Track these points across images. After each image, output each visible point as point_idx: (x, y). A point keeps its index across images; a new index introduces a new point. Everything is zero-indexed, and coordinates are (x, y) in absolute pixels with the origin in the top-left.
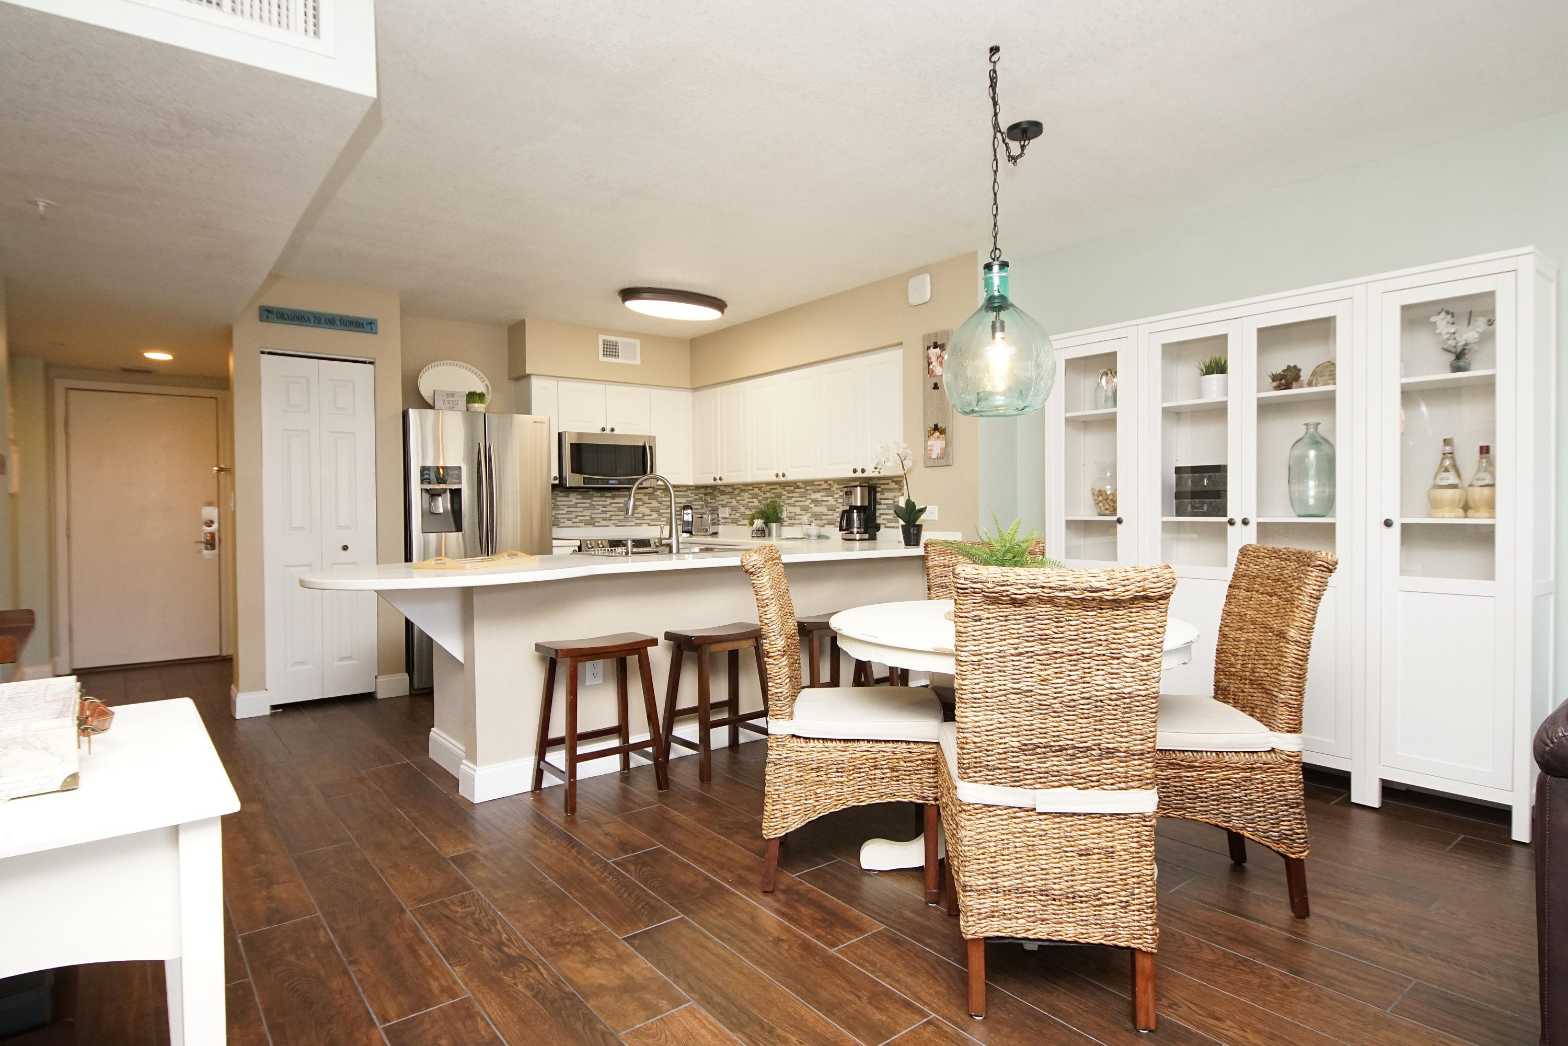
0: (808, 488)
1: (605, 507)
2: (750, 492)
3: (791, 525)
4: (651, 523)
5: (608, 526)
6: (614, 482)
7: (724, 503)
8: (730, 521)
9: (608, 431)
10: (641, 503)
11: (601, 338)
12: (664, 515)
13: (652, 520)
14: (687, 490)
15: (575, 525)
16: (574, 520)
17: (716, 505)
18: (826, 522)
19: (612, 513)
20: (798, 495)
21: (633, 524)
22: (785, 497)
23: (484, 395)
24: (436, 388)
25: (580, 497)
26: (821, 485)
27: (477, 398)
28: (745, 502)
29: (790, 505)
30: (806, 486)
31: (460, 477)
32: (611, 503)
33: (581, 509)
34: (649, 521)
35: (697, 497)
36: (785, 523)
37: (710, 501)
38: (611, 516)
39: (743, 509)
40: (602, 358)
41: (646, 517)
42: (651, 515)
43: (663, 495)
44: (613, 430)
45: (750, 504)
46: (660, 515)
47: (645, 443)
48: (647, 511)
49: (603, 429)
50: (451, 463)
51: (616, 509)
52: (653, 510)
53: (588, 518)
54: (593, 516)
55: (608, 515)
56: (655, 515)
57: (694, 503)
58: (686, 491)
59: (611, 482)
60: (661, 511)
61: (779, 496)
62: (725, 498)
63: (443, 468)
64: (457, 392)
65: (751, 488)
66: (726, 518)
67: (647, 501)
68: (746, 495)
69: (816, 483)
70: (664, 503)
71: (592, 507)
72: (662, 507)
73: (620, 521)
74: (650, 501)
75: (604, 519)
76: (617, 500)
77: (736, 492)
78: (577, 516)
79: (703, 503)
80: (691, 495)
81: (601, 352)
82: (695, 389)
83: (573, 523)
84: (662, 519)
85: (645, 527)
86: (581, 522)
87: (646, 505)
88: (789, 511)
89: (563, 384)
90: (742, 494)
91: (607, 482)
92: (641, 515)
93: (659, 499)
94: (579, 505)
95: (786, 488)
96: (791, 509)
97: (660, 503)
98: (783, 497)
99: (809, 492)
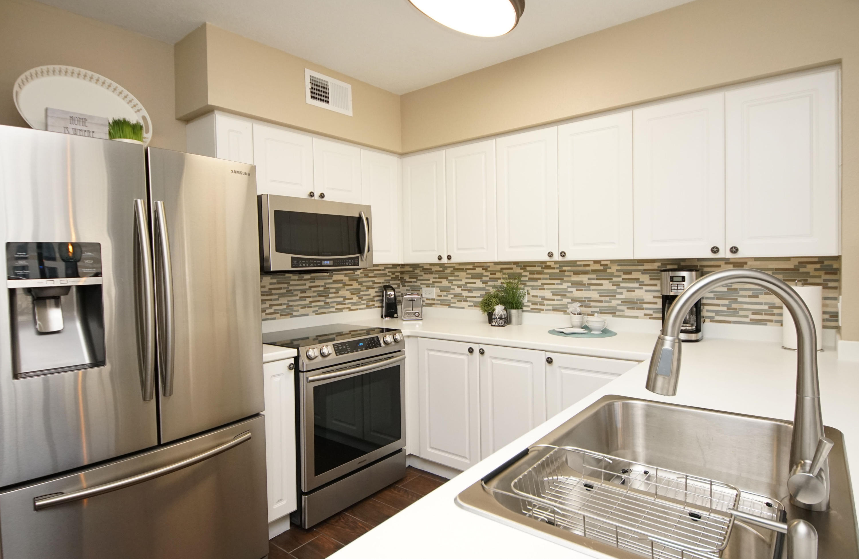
0: (564, 268)
1: (303, 291)
2: (469, 271)
3: (533, 310)
4: (352, 308)
5: (307, 315)
6: (328, 262)
7: (431, 282)
8: (439, 302)
9: (316, 197)
10: (341, 285)
11: (309, 73)
12: (364, 297)
13: (353, 304)
14: (386, 268)
15: (269, 317)
16: (268, 311)
17: (418, 284)
18: (597, 310)
19: (311, 299)
20: (548, 276)
21: (334, 310)
22: (526, 279)
23: (141, 127)
24: (50, 106)
25: (275, 281)
26: (589, 265)
27: (128, 130)
28: (463, 283)
29: (534, 288)
30: (561, 266)
31: (98, 261)
32: (311, 287)
33: (276, 297)
34: (349, 306)
35: (394, 276)
36: (525, 309)
37: (408, 280)
38: (311, 302)
39: (458, 290)
40: (310, 101)
41: (347, 301)
42: (352, 299)
43: (363, 275)
44: (322, 196)
45: (469, 285)
46: (361, 297)
47: (360, 214)
48: (348, 294)
49: (312, 195)
50: (87, 238)
51: (315, 294)
52: (354, 292)
53: (285, 307)
54: (291, 304)
55: (307, 301)
56: (355, 299)
57: (391, 282)
58: (384, 270)
59: (325, 263)
60: (362, 293)
61: (519, 276)
62: (432, 279)
63: (73, 244)
64: (92, 117)
65: (471, 267)
66: (433, 299)
67: (348, 283)
68: (463, 274)
69: (578, 263)
70: (364, 284)
71: (290, 293)
72: (362, 289)
73: (320, 307)
74: (351, 283)
75: (303, 307)
76: (318, 283)
77: (448, 271)
78: (271, 306)
79: (399, 282)
80: (388, 274)
81: (309, 94)
82: (402, 155)
83: (267, 314)
84: (363, 302)
85: (346, 312)
86: (276, 313)
87: (347, 287)
88: (532, 294)
89: (261, 129)
90: (456, 274)
91: (319, 263)
92: (342, 299)
93: (360, 280)
94: (274, 292)
95: (528, 268)
96: (533, 292)
97: (360, 284)
98: (523, 279)
99: (567, 273)
